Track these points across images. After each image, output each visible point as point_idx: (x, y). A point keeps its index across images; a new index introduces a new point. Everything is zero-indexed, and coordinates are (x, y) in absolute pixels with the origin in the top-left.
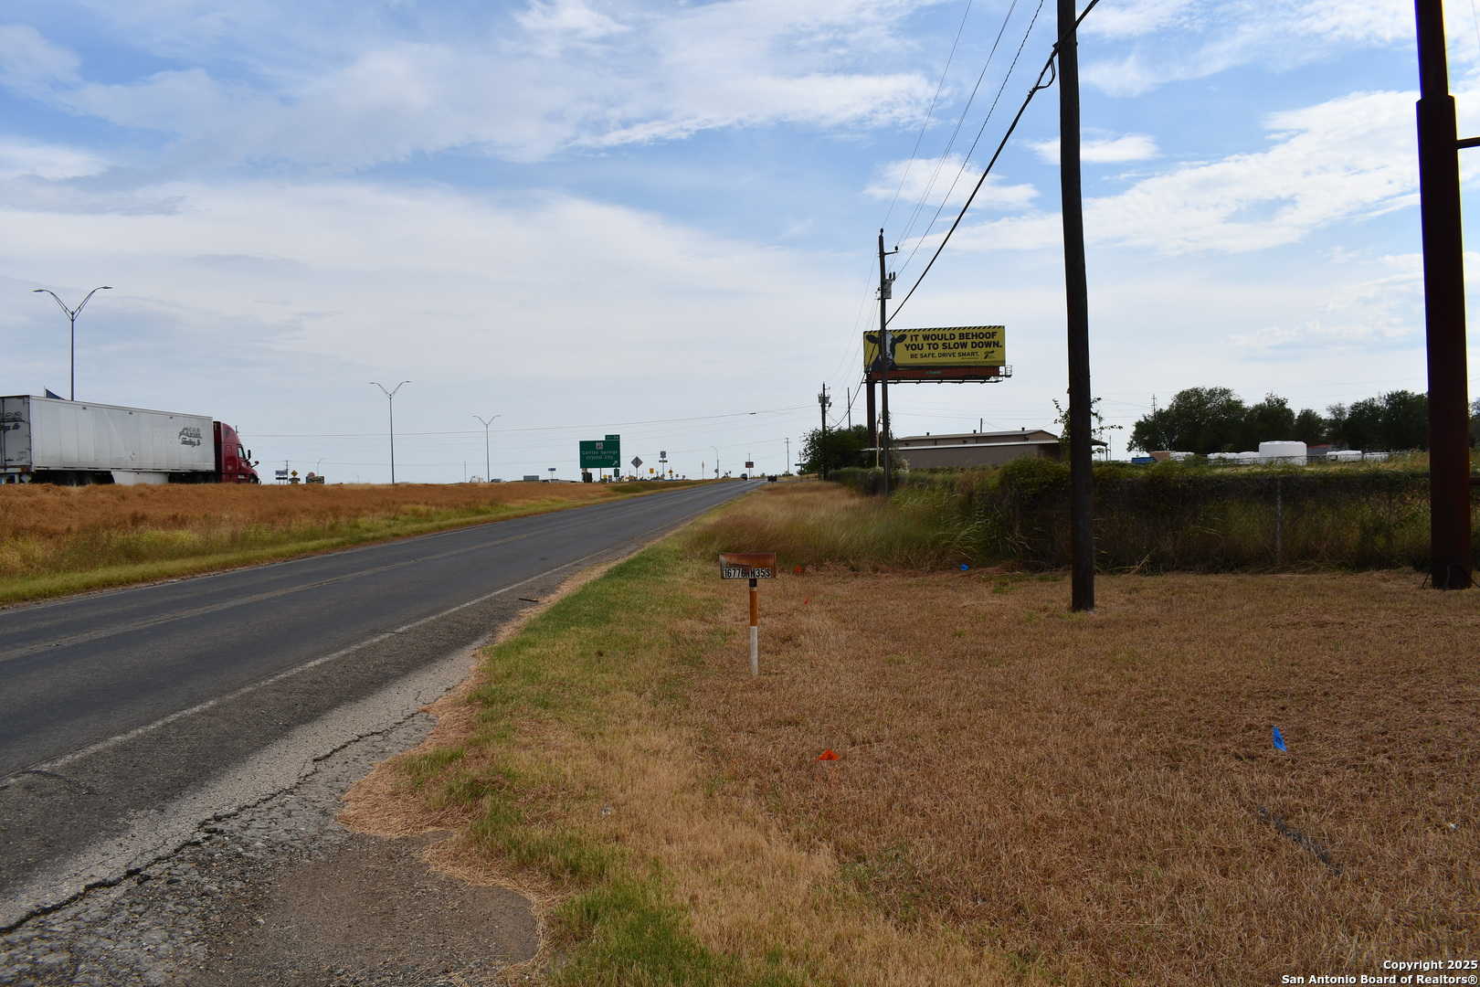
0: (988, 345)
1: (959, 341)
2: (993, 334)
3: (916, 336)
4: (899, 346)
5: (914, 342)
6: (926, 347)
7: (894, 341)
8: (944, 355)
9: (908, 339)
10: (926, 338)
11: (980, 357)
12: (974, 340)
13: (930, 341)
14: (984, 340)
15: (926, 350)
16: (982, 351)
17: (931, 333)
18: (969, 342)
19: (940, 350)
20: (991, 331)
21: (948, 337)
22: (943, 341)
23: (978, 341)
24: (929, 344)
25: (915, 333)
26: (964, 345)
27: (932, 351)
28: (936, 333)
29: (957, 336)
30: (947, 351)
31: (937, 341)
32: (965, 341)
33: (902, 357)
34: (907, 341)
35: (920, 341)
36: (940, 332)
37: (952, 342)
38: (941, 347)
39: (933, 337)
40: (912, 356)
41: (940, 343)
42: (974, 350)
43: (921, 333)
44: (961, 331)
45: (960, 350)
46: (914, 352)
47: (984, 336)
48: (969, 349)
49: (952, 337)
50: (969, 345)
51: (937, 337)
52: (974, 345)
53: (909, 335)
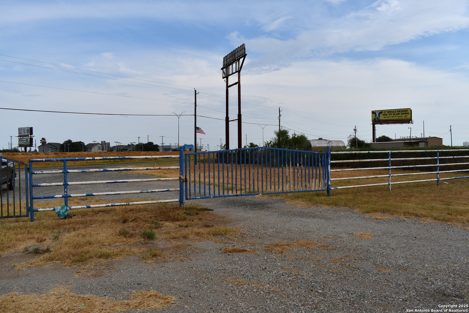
0: (406, 114)
1: (397, 113)
2: (407, 111)
3: (386, 112)
4: (381, 115)
5: (385, 113)
6: (388, 115)
7: (380, 113)
8: (393, 117)
9: (383, 112)
10: (388, 112)
11: (403, 117)
12: (402, 112)
13: (389, 113)
14: (405, 112)
15: (388, 116)
16: (404, 116)
17: (390, 111)
18: (400, 113)
19: (392, 115)
20: (406, 110)
21: (394, 112)
22: (393, 113)
23: (403, 113)
24: (389, 114)
25: (385, 111)
26: (399, 114)
27: (390, 116)
28: (391, 111)
29: (397, 112)
30: (394, 116)
31: (391, 113)
32: (399, 113)
33: (382, 118)
34: (383, 113)
35: (387, 113)
36: (392, 111)
37: (395, 113)
38: (392, 114)
39: (390, 112)
40: (384, 117)
41: (392, 113)
42: (402, 115)
43: (387, 111)
44: (398, 110)
45: (398, 115)
46: (385, 116)
47: (405, 111)
48: (400, 115)
49: (396, 112)
50: (400, 114)
51: (391, 112)
52: (402, 114)
53: (383, 111)
